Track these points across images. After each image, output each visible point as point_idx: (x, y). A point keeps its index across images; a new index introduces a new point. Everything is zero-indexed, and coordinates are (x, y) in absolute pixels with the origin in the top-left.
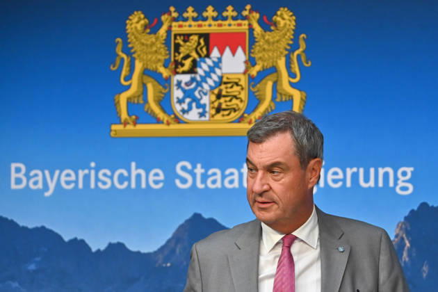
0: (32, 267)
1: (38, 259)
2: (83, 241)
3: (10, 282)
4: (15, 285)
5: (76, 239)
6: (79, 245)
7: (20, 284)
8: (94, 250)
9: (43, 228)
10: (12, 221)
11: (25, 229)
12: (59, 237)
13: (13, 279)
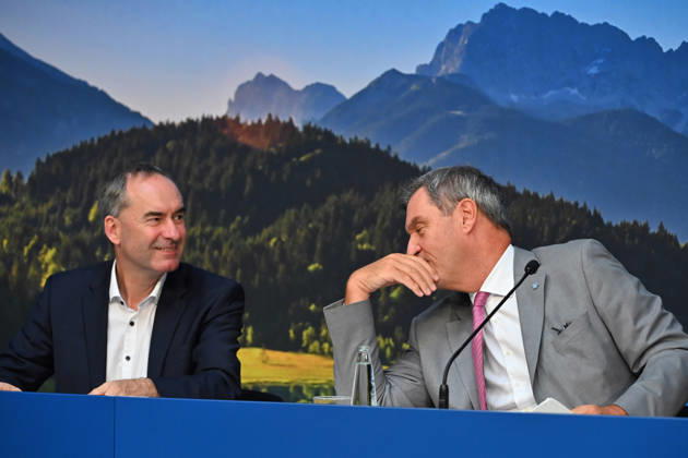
0: (593, 70)
1: (600, 61)
2: (652, 40)
3: (569, 89)
4: (575, 91)
5: (644, 37)
6: (648, 44)
7: (580, 91)
8: (665, 50)
9: (606, 24)
10: (570, 17)
11: (584, 26)
12: (625, 35)
13: (571, 84)
